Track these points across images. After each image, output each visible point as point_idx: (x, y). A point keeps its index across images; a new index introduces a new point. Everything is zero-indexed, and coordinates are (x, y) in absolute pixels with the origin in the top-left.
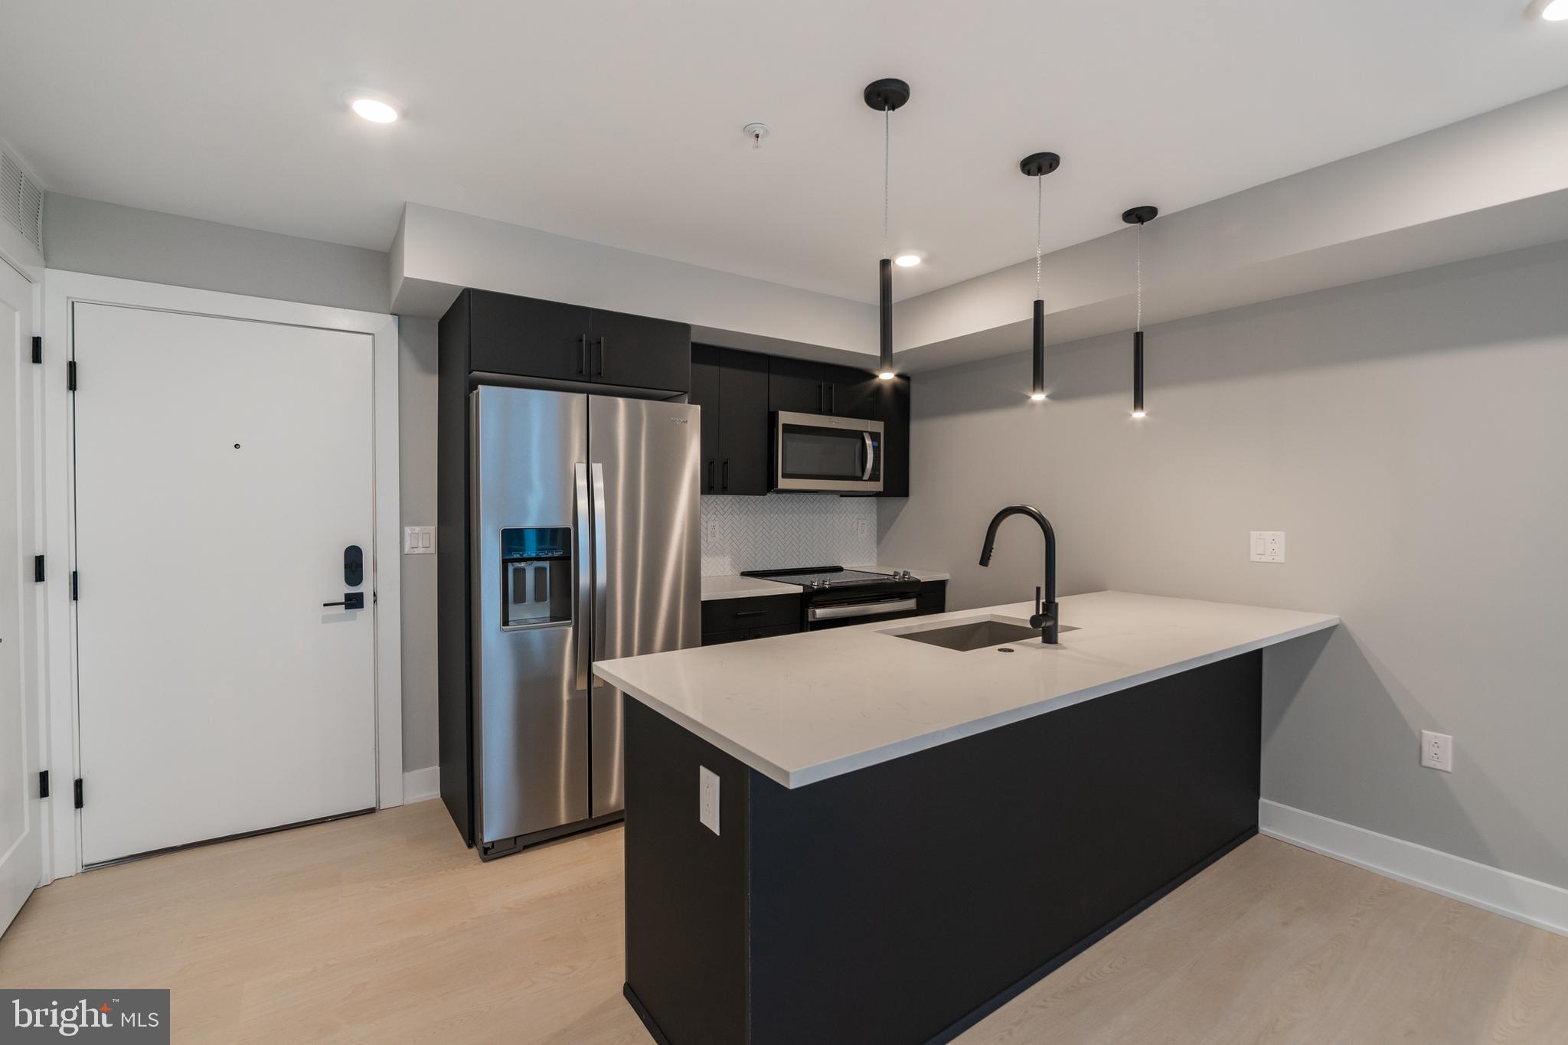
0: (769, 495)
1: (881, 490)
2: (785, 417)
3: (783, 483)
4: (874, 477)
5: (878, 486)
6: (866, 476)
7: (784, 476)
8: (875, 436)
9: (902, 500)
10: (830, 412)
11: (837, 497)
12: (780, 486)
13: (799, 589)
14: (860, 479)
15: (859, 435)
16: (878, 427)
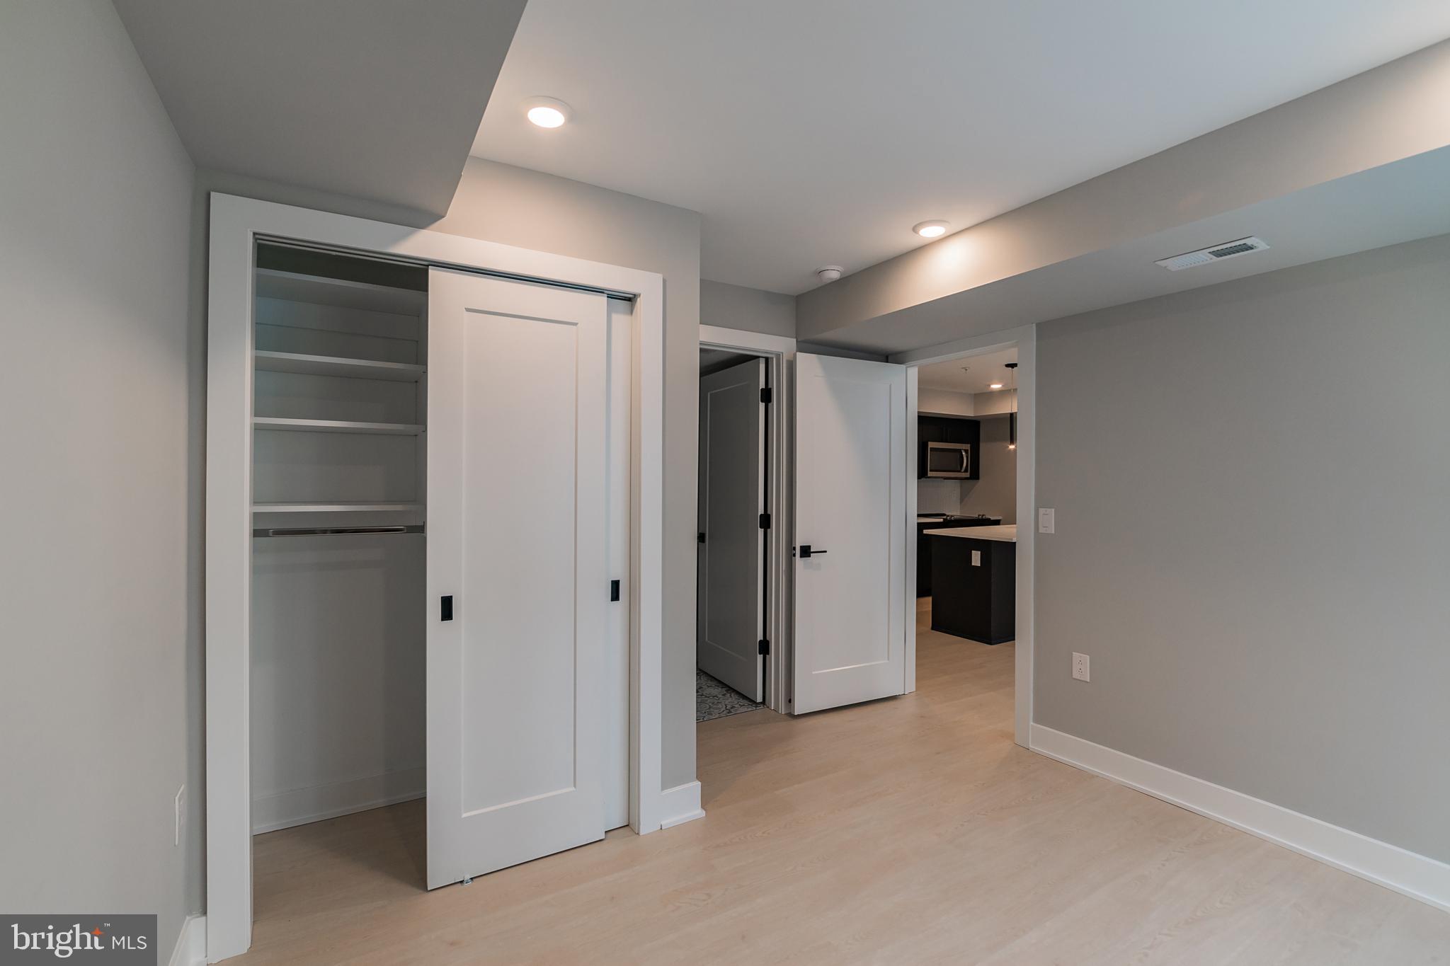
0: (923, 479)
1: (969, 476)
2: (931, 445)
3: (930, 474)
4: (966, 471)
5: (967, 475)
6: (963, 470)
7: (931, 471)
8: (966, 451)
9: (975, 481)
10: (946, 441)
11: (942, 480)
12: (929, 475)
13: (942, 520)
14: (960, 471)
15: (960, 451)
16: (968, 447)
